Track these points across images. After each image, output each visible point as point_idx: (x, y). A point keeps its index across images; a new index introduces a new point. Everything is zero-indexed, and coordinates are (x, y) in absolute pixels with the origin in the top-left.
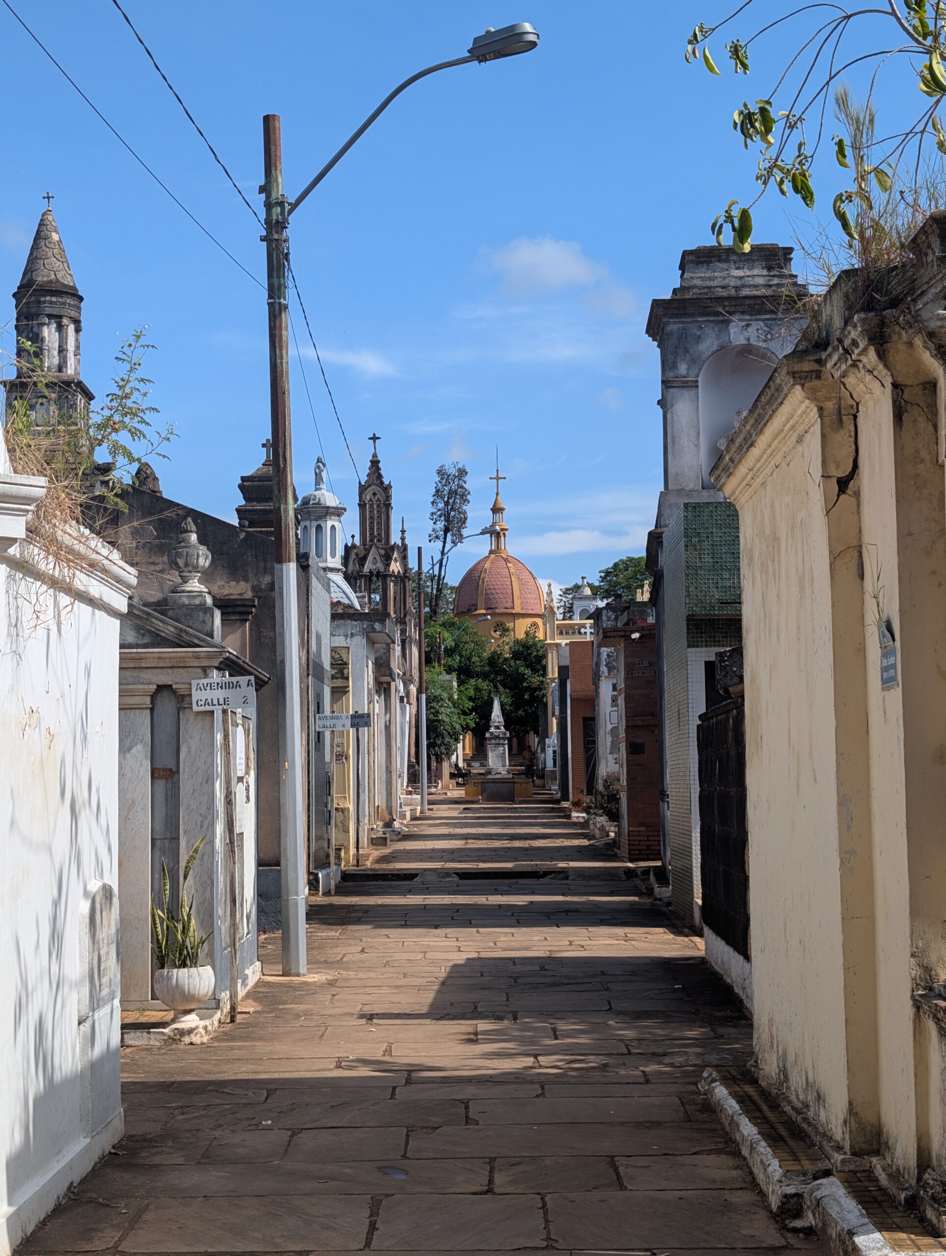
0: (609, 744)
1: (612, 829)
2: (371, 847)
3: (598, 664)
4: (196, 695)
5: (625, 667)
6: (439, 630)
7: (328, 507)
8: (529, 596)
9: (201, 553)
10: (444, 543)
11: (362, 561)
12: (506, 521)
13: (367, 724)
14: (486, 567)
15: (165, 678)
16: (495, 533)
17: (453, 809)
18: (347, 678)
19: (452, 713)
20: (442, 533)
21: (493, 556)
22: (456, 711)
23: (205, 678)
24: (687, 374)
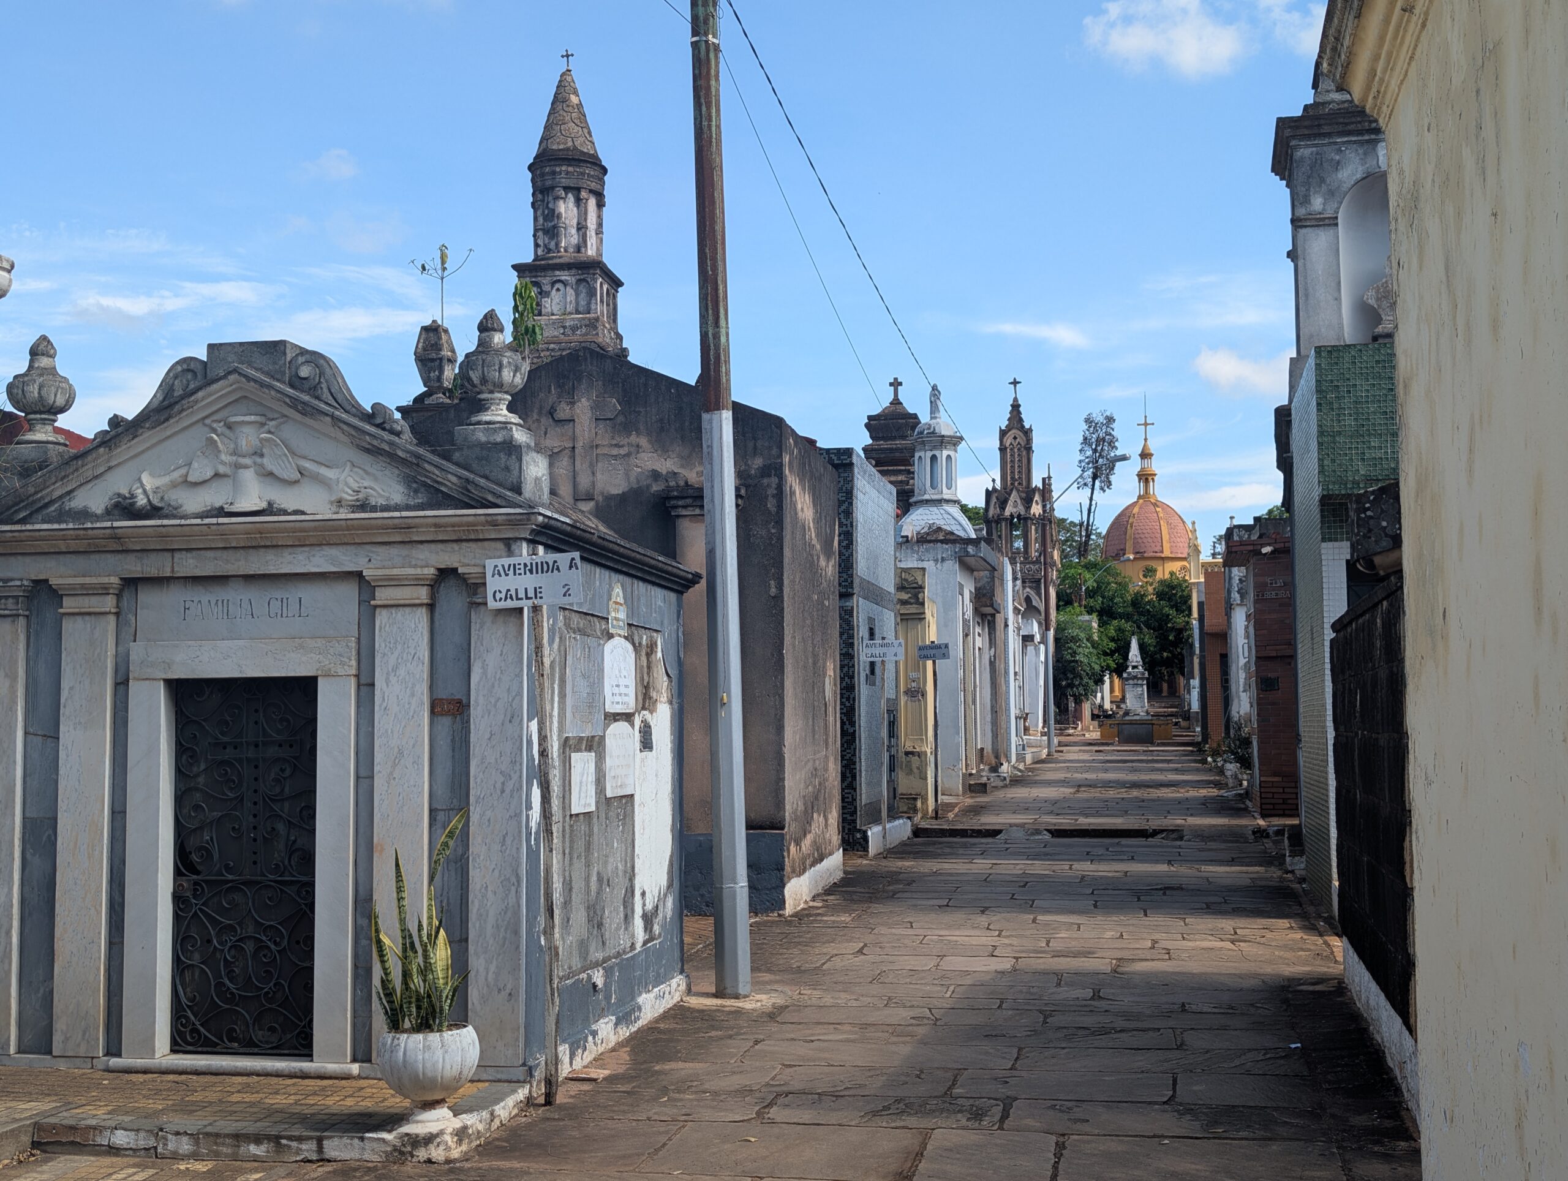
0: (1242, 681)
1: (1245, 777)
2: (969, 794)
3: (1229, 592)
4: (493, 584)
5: (1255, 587)
6: (1079, 571)
7: (943, 436)
8: (1178, 540)
9: (505, 361)
10: (1093, 489)
11: (1003, 504)
12: (1155, 465)
13: (945, 656)
14: (1134, 512)
15: (448, 558)
16: (1145, 477)
17: (1084, 751)
18: (923, 604)
19: (1090, 653)
20: (1090, 480)
21: (1141, 501)
22: (1095, 652)
23: (509, 556)
24: (1324, 209)
